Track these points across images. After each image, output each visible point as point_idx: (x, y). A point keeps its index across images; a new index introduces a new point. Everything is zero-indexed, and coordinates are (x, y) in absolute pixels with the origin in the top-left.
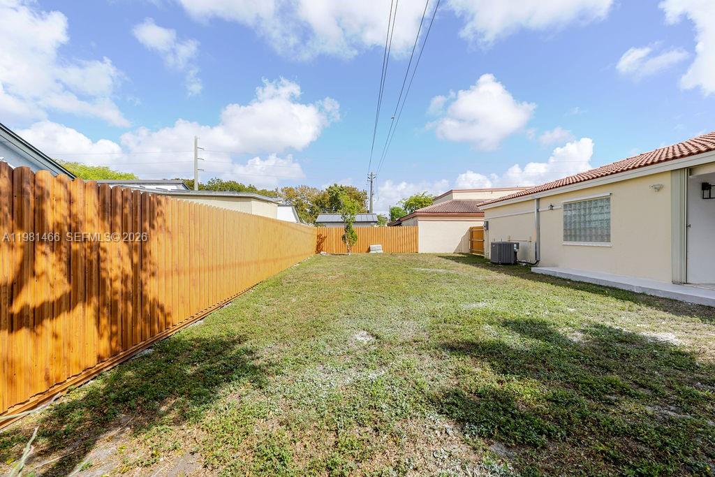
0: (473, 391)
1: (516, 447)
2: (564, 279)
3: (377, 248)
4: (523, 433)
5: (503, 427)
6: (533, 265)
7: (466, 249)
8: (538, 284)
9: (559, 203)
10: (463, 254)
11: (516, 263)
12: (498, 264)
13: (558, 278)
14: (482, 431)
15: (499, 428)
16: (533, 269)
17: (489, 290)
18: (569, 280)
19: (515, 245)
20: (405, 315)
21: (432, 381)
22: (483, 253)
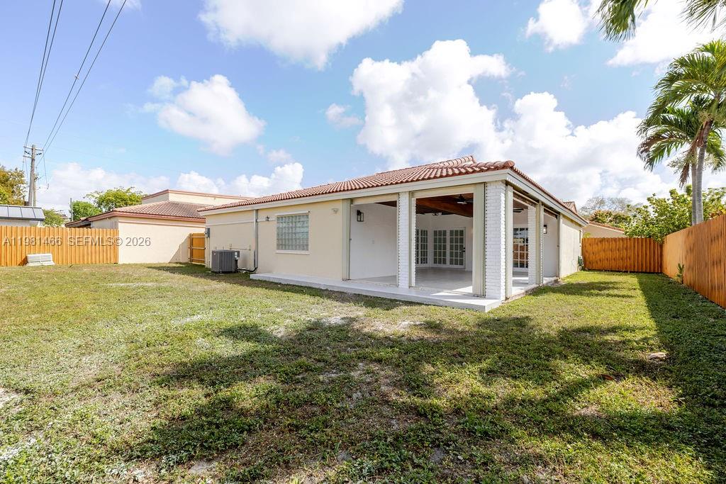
0: (176, 417)
1: (217, 457)
2: (276, 284)
3: (42, 259)
4: (226, 439)
5: (206, 442)
6: (251, 272)
7: (185, 258)
8: (255, 290)
9: (274, 215)
10: (180, 263)
11: (237, 271)
12: (219, 272)
13: (272, 282)
14: (181, 458)
15: (202, 445)
16: (252, 276)
17: (206, 301)
18: (280, 284)
19: (236, 254)
20: (85, 349)
21: (121, 423)
22: (204, 262)
